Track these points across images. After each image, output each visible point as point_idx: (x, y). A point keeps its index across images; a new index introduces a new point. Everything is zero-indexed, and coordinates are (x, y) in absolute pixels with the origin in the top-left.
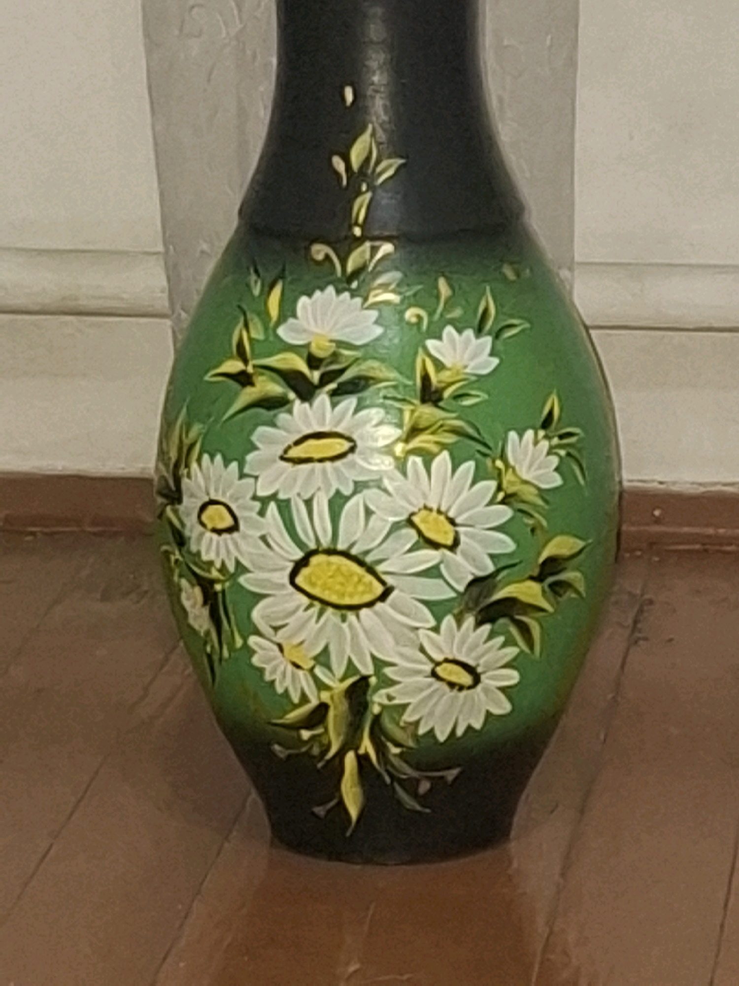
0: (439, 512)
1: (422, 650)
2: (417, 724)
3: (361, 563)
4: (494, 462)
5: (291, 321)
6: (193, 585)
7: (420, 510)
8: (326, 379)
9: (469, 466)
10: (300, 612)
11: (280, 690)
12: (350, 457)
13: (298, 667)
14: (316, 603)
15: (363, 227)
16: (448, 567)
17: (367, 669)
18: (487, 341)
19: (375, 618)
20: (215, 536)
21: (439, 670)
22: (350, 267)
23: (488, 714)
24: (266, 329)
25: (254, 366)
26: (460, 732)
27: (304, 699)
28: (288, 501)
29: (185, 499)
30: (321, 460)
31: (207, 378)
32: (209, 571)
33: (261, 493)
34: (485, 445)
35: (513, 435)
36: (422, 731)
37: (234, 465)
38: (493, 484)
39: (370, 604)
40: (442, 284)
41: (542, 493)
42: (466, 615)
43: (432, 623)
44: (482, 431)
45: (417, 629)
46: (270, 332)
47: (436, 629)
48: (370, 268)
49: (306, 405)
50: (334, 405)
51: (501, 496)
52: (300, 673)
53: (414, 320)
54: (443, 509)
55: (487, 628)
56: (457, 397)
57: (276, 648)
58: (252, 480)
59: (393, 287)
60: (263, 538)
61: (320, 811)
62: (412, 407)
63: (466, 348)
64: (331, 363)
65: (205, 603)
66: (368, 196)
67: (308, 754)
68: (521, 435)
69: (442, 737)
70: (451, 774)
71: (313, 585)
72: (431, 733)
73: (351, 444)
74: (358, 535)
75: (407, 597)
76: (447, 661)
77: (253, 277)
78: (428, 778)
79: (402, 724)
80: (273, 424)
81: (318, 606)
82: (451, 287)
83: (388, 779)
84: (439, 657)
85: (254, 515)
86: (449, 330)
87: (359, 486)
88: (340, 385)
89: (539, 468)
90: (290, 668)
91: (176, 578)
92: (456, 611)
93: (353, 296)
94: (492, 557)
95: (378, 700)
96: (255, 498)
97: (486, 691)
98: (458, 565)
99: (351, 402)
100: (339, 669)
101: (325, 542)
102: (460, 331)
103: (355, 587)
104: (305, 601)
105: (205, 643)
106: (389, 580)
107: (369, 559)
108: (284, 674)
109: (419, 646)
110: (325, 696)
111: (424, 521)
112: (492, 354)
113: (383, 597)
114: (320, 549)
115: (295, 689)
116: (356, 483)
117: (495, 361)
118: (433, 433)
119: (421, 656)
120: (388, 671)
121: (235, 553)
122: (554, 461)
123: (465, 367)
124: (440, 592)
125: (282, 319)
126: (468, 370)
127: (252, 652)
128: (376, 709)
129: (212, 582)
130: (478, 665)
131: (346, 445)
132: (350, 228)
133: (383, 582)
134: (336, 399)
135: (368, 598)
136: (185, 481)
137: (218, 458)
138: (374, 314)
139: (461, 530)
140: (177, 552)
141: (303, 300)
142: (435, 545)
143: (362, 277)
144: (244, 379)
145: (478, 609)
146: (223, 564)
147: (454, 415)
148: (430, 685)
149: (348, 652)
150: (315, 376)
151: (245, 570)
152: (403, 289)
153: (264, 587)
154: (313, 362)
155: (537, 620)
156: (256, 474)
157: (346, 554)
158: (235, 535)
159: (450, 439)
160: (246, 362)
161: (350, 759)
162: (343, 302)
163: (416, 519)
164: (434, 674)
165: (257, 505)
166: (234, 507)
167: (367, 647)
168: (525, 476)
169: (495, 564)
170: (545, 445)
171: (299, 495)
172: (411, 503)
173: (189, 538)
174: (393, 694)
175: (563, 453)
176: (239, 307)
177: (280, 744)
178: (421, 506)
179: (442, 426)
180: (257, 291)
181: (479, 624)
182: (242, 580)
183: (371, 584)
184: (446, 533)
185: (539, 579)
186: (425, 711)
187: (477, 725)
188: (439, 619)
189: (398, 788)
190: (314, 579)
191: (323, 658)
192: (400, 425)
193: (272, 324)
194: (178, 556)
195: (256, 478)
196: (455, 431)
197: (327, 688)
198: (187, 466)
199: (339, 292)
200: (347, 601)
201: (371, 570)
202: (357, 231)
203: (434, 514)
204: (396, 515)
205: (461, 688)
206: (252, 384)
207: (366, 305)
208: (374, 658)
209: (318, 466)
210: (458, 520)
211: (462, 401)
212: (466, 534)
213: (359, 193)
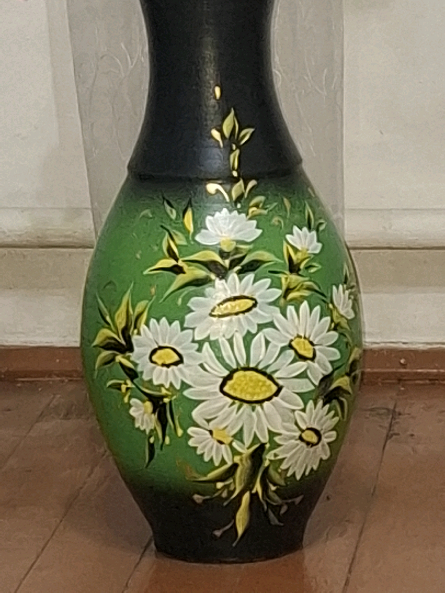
0: (305, 338)
1: (296, 424)
2: (287, 470)
3: (263, 373)
4: (328, 304)
5: (203, 231)
6: (143, 401)
7: (295, 338)
8: (233, 264)
9: (317, 308)
10: (226, 408)
11: (206, 459)
12: (254, 310)
13: (221, 442)
14: (237, 401)
15: (237, 170)
16: (310, 372)
17: (264, 439)
18: (314, 233)
19: (272, 407)
20: (165, 369)
21: (304, 436)
22: (234, 196)
23: (321, 460)
24: (187, 238)
25: (184, 261)
26: (307, 473)
27: (223, 462)
28: (217, 341)
29: (136, 348)
30: (237, 314)
31: (146, 272)
32: (160, 391)
33: (197, 338)
34: (322, 294)
35: (334, 288)
36: (289, 474)
37: (176, 323)
38: (328, 318)
39: (269, 399)
40: (286, 201)
41: (349, 322)
42: (319, 400)
43: (302, 406)
44: (321, 288)
45: (293, 411)
46: (191, 238)
47: (304, 410)
48: (246, 195)
49: (223, 281)
50: (241, 279)
51: (333, 325)
52: (223, 446)
53: (277, 223)
54: (307, 336)
55: (328, 406)
56: (308, 268)
57: (207, 432)
58: (190, 331)
59: (261, 206)
60: (202, 366)
61: (218, 533)
62: (285, 276)
63: (306, 239)
64: (235, 254)
65: (154, 412)
66: (237, 152)
67: (220, 496)
68: (337, 287)
69: (298, 477)
70: (298, 500)
71: (235, 390)
72: (294, 475)
73: (254, 302)
74: (261, 357)
75: (289, 391)
76: (308, 429)
77: (168, 208)
78: (287, 503)
79: (280, 471)
80: (203, 295)
81: (237, 403)
82: (291, 203)
83: (265, 507)
84: (304, 427)
85: (193, 351)
86: (296, 229)
87: (261, 327)
88: (243, 267)
89: (346, 307)
90: (216, 443)
91: (126, 400)
92: (314, 397)
93: (239, 213)
94: (332, 362)
95: (269, 457)
96: (193, 341)
97: (323, 445)
98: (316, 369)
99: (250, 276)
100: (248, 441)
101: (242, 364)
102: (301, 229)
103: (261, 389)
104: (230, 401)
105: (150, 437)
106: (280, 382)
107: (268, 371)
108: (212, 448)
109: (294, 421)
110: (237, 459)
111: (298, 344)
112: (319, 241)
113: (276, 394)
114: (239, 368)
115: (217, 458)
116: (259, 325)
117: (320, 245)
118: (298, 290)
119: (295, 427)
120: (277, 439)
121: (180, 377)
122: (351, 302)
123: (308, 250)
124: (306, 386)
125: (197, 230)
126: (309, 252)
127: (190, 437)
128: (266, 463)
129: (162, 397)
130: (322, 429)
131: (250, 303)
132: (231, 172)
133: (276, 384)
134: (241, 275)
135: (268, 395)
136: (135, 338)
137: (164, 320)
138: (254, 222)
139: (317, 348)
140: (129, 382)
141: (209, 218)
142: (303, 358)
143: (242, 201)
144: (177, 270)
145: (325, 394)
146: (171, 384)
147: (307, 279)
148: (297, 445)
149: (255, 429)
150: (227, 263)
151: (189, 387)
152: (268, 206)
153: (200, 395)
154: (223, 254)
155: (346, 399)
156: (192, 326)
157: (255, 369)
158: (180, 366)
159: (306, 293)
160: (177, 260)
161: (246, 497)
162: (235, 216)
163: (293, 344)
164: (301, 438)
165: (196, 346)
166: (178, 349)
167: (266, 425)
168: (342, 312)
169: (333, 366)
170: (347, 292)
171: (224, 336)
172: (291, 334)
173: (142, 373)
174: (277, 453)
175: (352, 297)
176: (162, 226)
177: (199, 493)
178: (296, 335)
179: (302, 285)
180: (174, 216)
181: (324, 404)
182: (186, 393)
183: (270, 385)
184: (309, 349)
185: (348, 374)
186: (293, 461)
187: (315, 467)
188: (306, 404)
189: (270, 512)
190: (236, 386)
191: (239, 436)
192: (280, 288)
193: (191, 234)
194: (130, 384)
195: (193, 329)
196: (309, 288)
197: (240, 454)
198: (135, 327)
199: (230, 211)
200: (255, 398)
201: (270, 378)
202: (235, 174)
203: (303, 340)
204: (283, 342)
205: (313, 445)
206: (184, 273)
207: (248, 217)
208: (270, 432)
209: (234, 318)
210: (315, 342)
211: (310, 270)
212: (319, 350)
213: (232, 151)
